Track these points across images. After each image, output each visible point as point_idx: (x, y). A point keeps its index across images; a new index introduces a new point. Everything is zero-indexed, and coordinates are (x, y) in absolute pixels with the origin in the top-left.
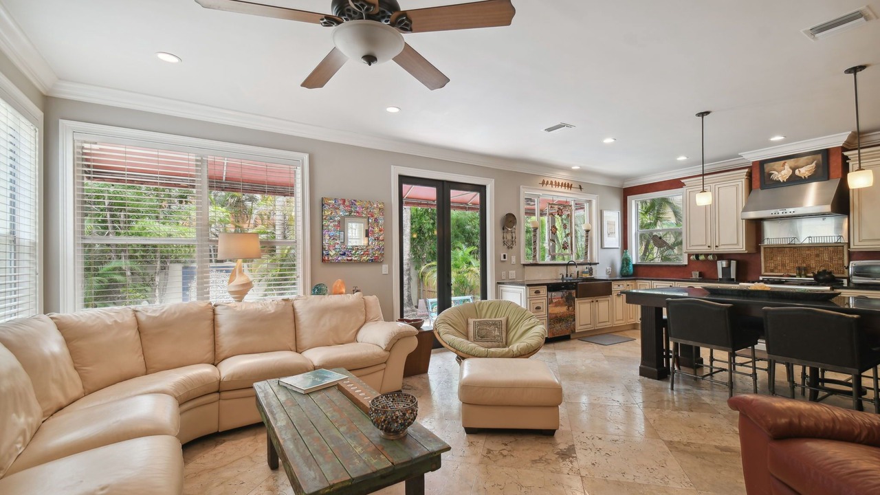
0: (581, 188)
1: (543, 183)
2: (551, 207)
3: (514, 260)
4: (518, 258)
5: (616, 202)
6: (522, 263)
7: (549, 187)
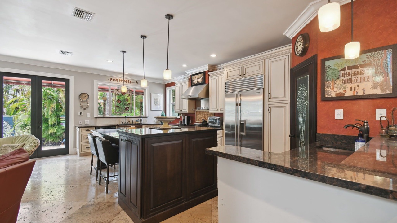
0: (137, 83)
1: (111, 79)
2: (117, 91)
3: (88, 115)
4: (92, 114)
5: (161, 90)
6: (95, 116)
7: (115, 81)
